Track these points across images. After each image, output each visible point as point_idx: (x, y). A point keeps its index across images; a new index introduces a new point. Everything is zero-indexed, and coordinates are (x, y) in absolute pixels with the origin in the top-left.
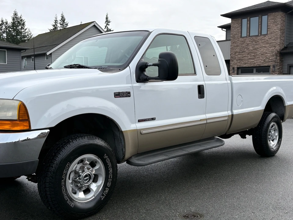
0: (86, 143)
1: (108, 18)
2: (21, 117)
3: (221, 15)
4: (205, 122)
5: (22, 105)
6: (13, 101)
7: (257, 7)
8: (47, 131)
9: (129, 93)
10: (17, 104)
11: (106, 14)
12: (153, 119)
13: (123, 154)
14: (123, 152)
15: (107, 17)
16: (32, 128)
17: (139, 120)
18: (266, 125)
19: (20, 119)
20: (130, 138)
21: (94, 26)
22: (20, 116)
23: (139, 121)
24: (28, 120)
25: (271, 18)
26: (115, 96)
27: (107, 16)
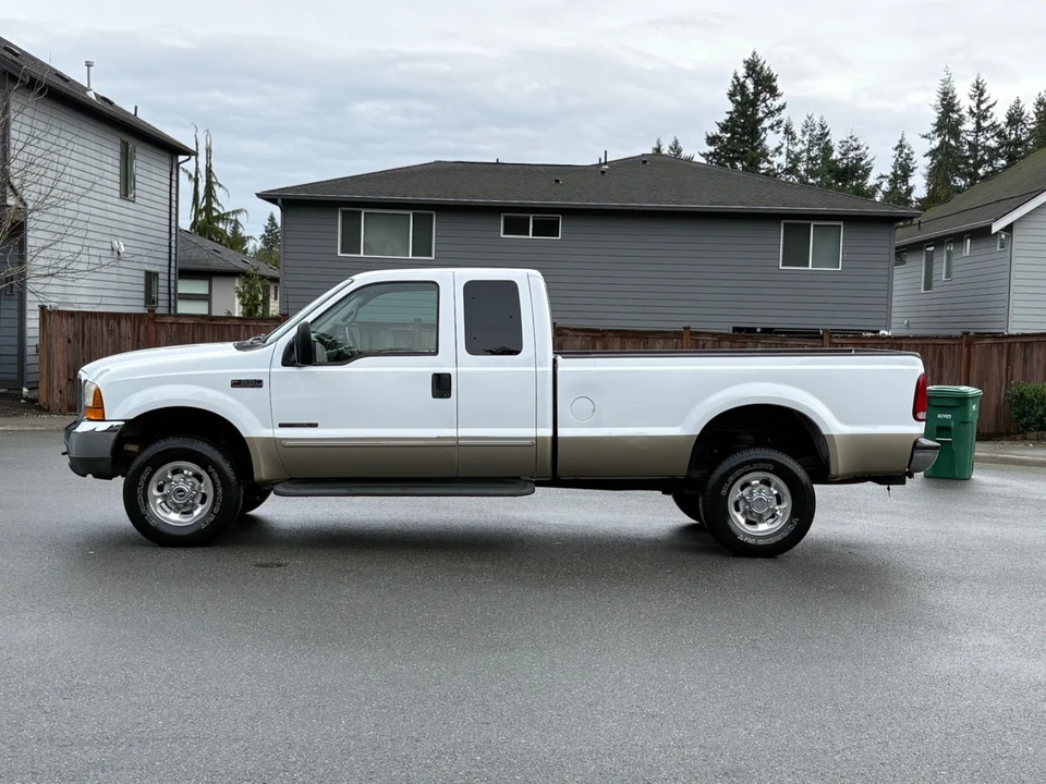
0: (178, 446)
4: (454, 442)
5: (97, 390)
9: (261, 382)
12: (315, 425)
16: (107, 418)
17: (280, 424)
19: (95, 406)
20: (258, 448)
22: (95, 403)
23: (281, 426)
24: (102, 408)
26: (232, 384)
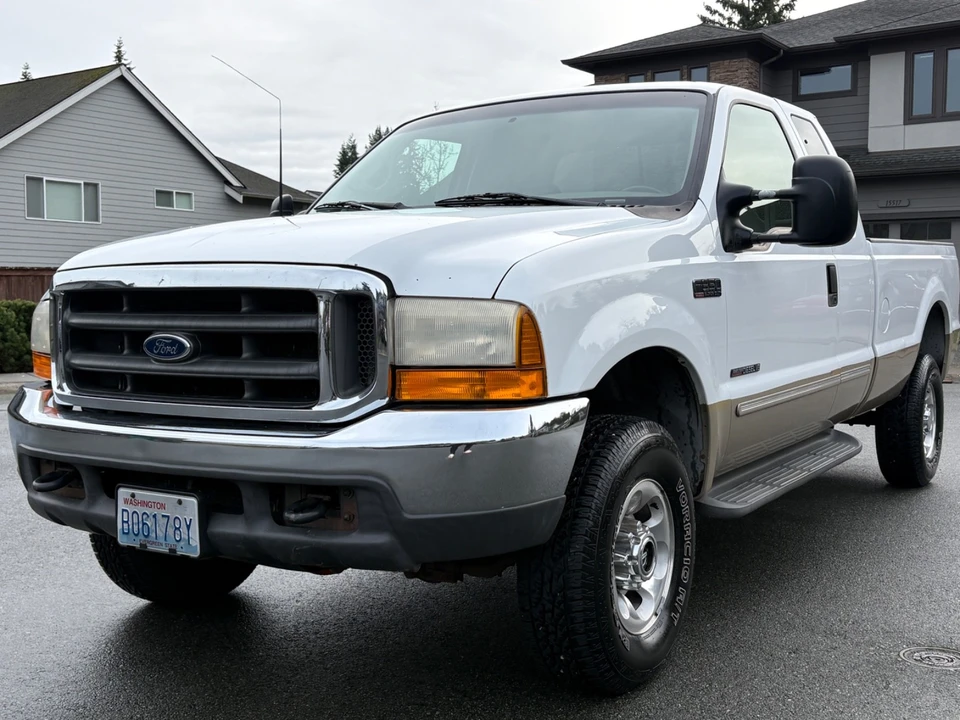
1: (124, 57)
2: (527, 358)
3: (564, 62)
5: (526, 317)
6: (494, 304)
7: (676, 40)
8: (584, 402)
9: (718, 283)
10: (511, 314)
11: (117, 43)
12: (755, 369)
13: (696, 481)
14: (695, 472)
15: (119, 52)
16: (551, 394)
17: (732, 371)
18: (917, 392)
19: (525, 362)
20: (719, 428)
21: (122, 79)
22: (524, 355)
23: (734, 374)
24: (540, 367)
25: (718, 76)
26: (694, 291)
27: (119, 47)
